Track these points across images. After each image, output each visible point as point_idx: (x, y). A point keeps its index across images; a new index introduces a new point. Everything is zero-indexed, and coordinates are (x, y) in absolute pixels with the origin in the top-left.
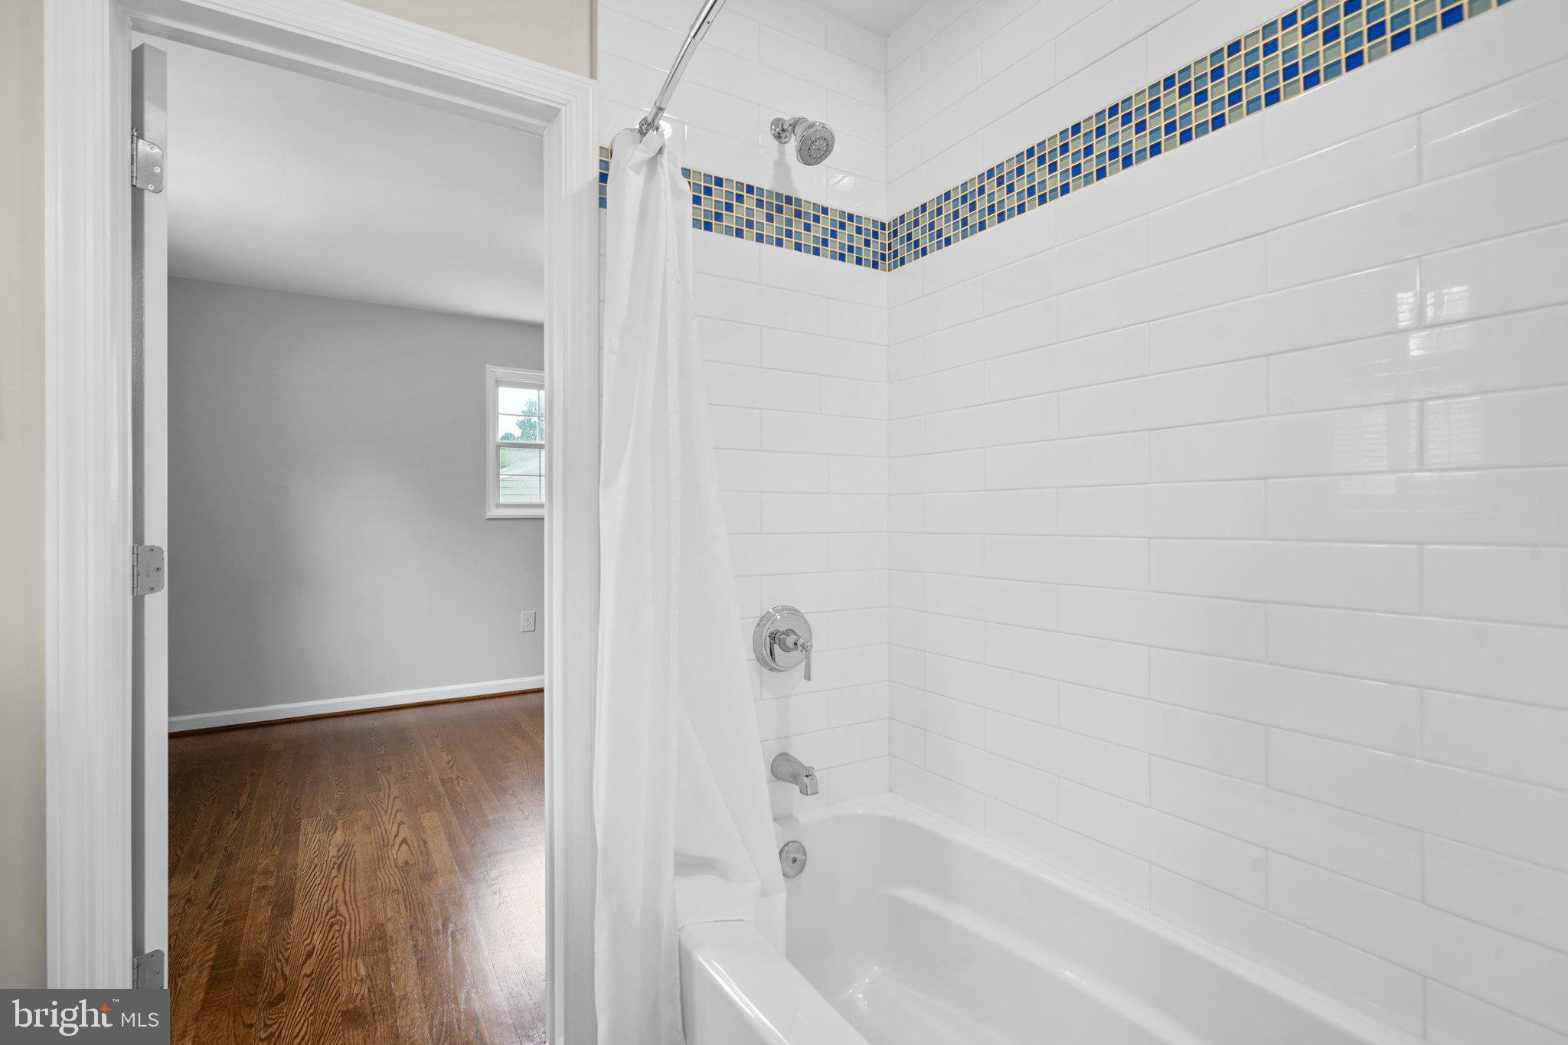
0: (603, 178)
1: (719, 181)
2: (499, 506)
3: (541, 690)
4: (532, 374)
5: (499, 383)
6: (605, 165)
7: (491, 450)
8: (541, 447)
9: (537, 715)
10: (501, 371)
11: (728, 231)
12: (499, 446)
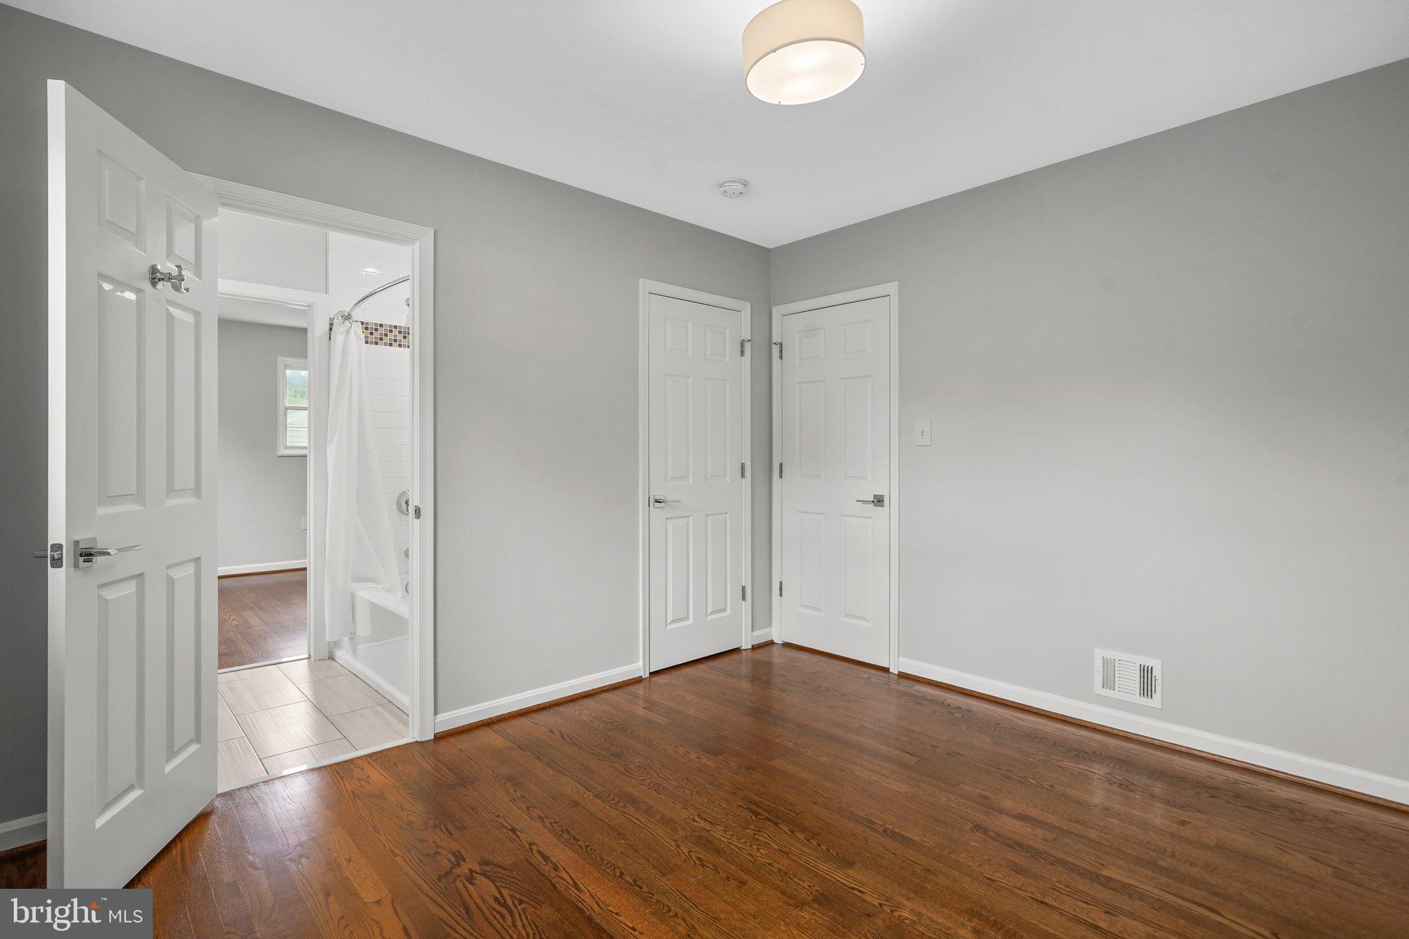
0: (331, 329)
1: (381, 325)
2: (286, 447)
3: (305, 569)
4: (302, 361)
5: (286, 367)
6: (331, 324)
7: (281, 410)
8: (305, 409)
9: (303, 585)
10: (289, 360)
11: (386, 344)
12: (287, 409)
